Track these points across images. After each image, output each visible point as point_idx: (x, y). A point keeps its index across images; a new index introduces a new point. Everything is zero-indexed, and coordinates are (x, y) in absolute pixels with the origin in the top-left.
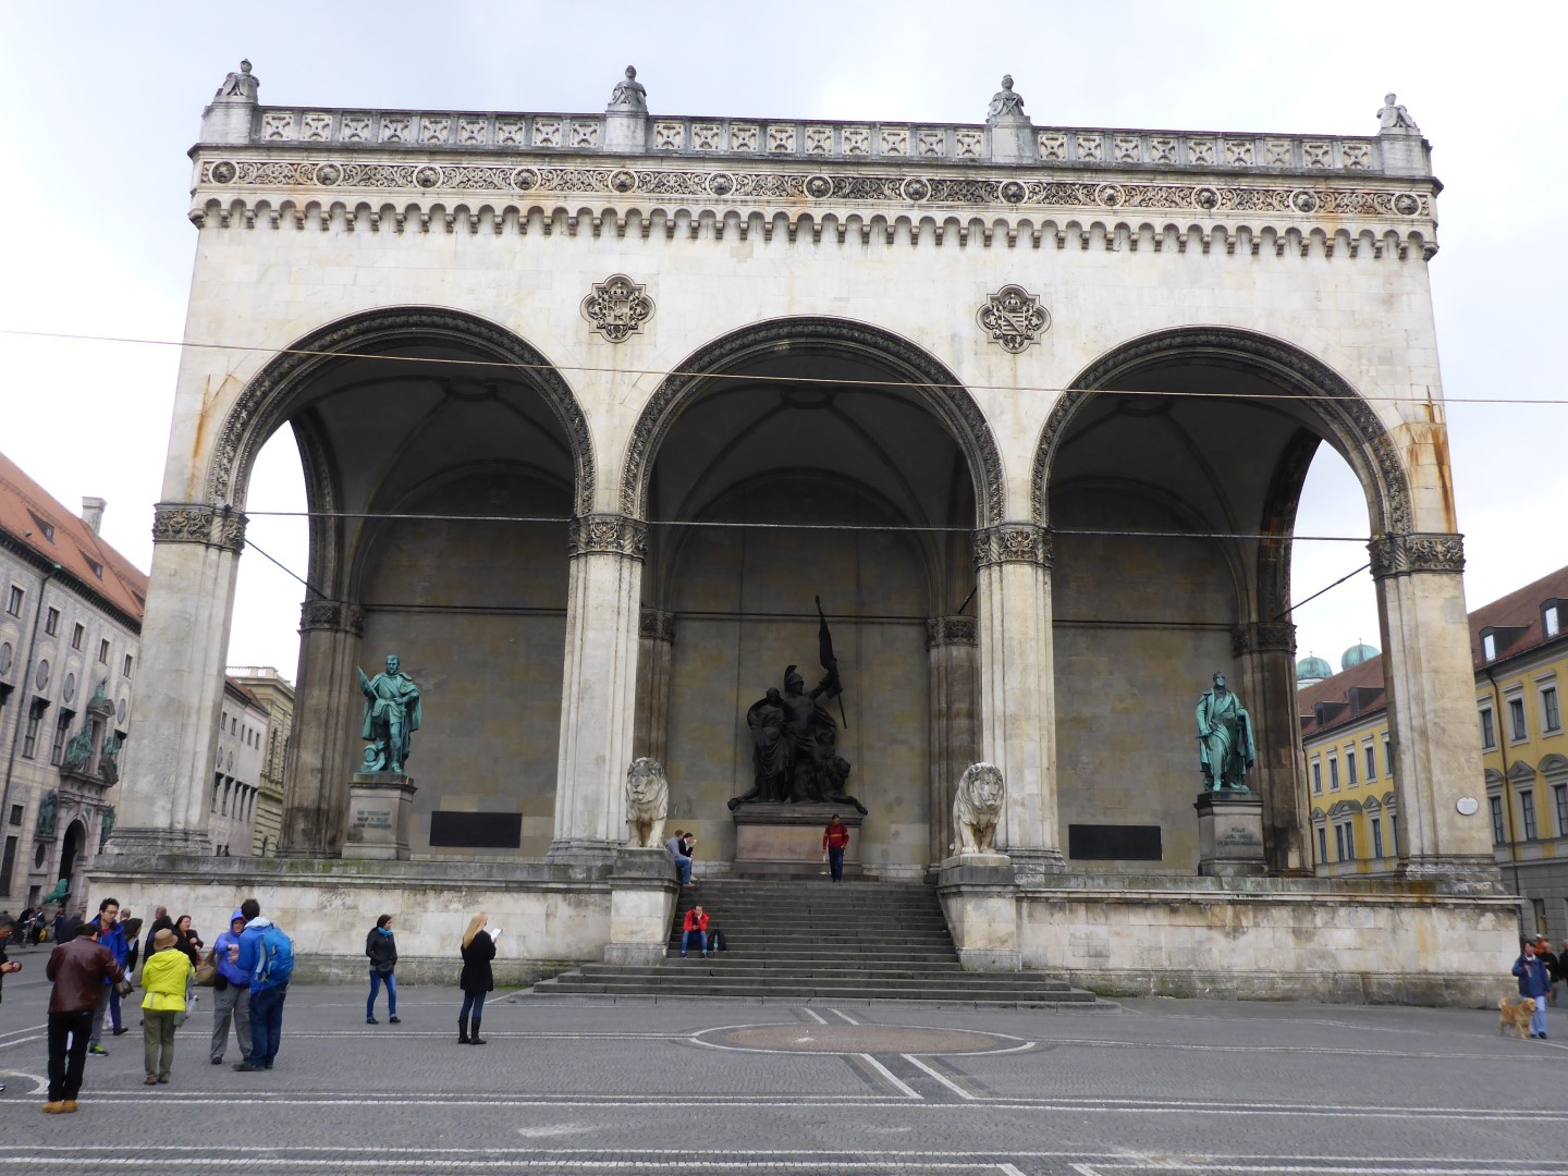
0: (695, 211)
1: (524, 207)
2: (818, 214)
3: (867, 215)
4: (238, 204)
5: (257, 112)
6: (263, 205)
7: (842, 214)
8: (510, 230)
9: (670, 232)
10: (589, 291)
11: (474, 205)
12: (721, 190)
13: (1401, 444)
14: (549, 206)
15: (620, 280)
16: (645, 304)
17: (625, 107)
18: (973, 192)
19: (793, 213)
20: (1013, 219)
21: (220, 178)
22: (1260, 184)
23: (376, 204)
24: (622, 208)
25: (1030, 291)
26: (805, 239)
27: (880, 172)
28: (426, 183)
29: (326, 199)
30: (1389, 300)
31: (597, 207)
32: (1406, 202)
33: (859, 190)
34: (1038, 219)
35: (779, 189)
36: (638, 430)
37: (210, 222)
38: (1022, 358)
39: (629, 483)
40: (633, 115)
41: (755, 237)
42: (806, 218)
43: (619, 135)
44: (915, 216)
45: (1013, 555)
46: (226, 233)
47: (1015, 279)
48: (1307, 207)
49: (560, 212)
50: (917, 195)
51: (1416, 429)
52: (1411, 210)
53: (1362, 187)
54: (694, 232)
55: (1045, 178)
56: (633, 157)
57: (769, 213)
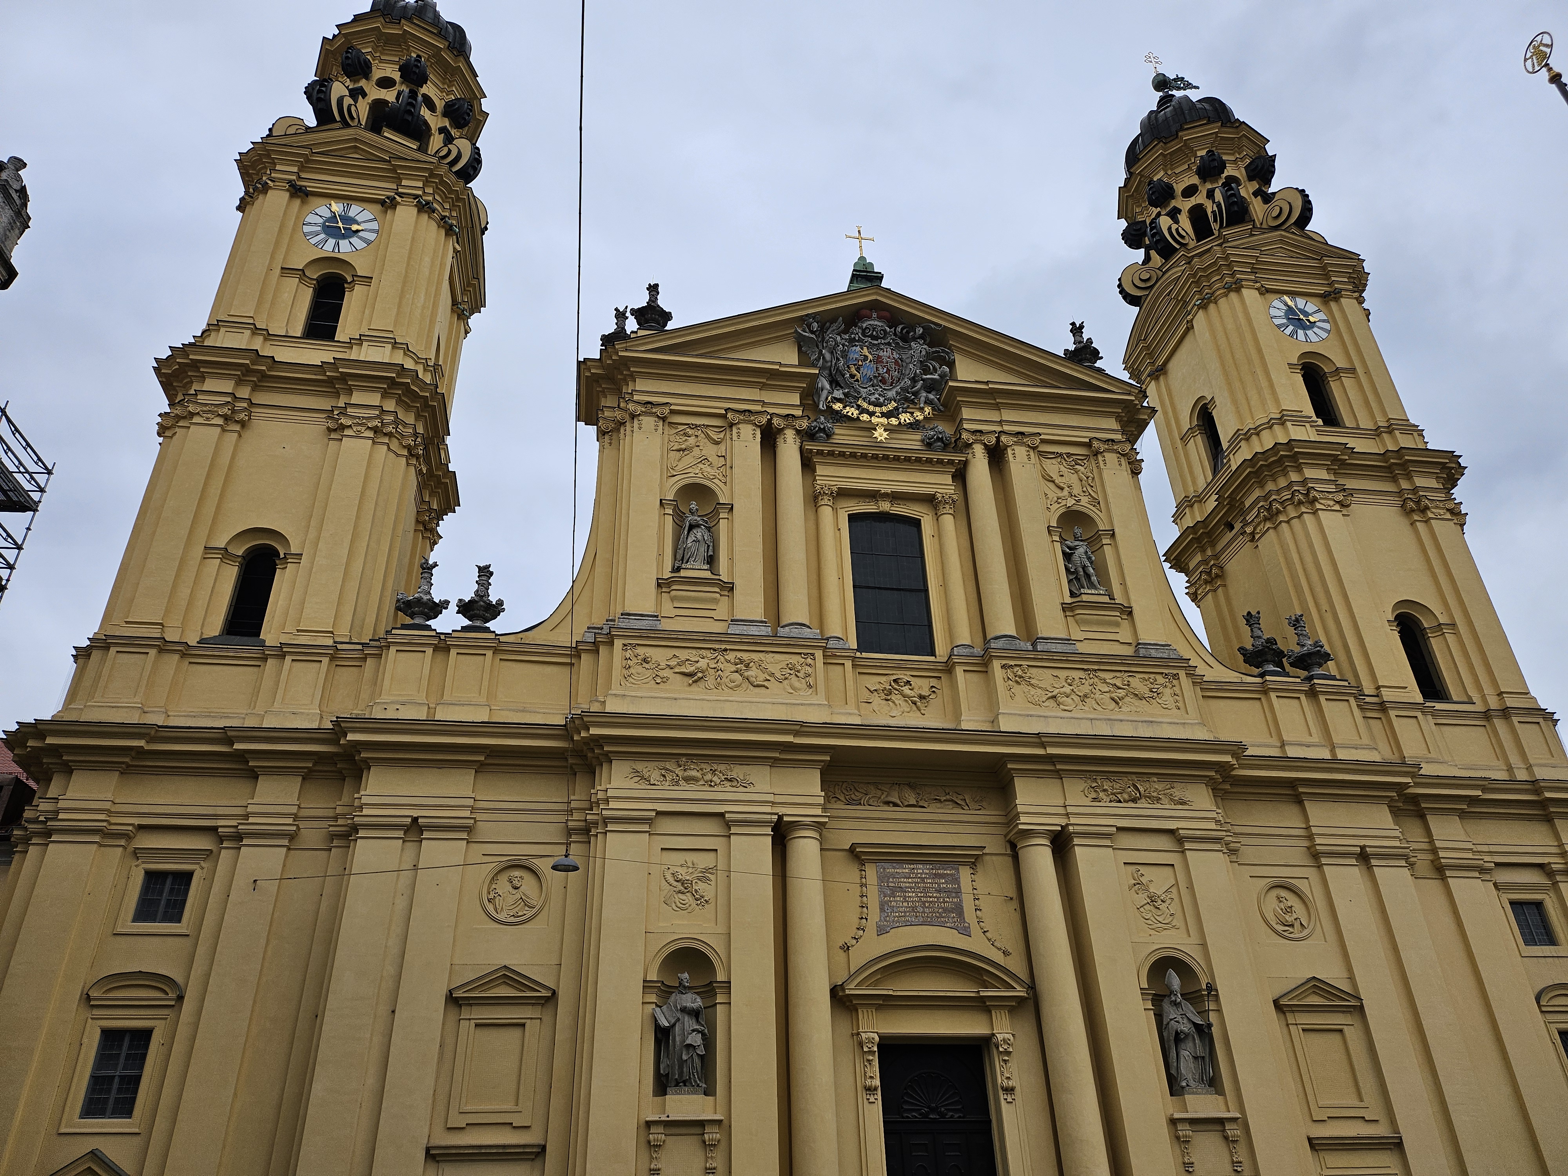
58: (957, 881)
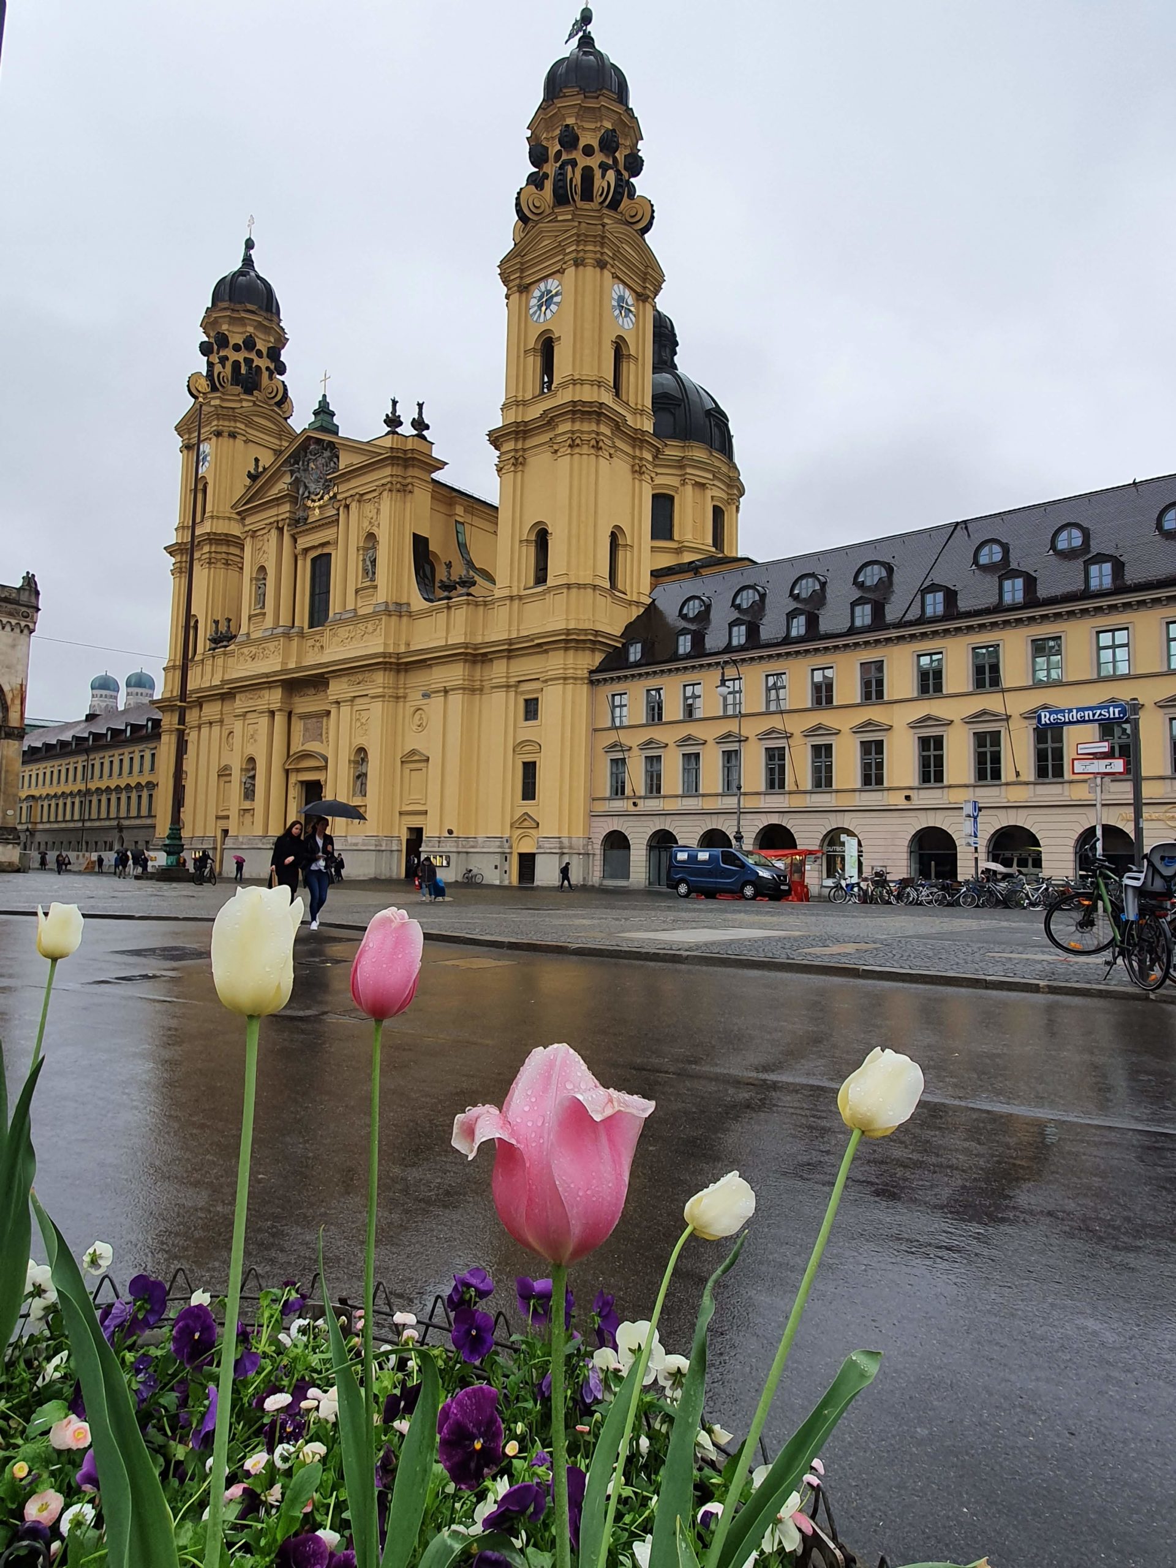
13: (9, 697)
30: (14, 646)
32: (25, 614)
51: (15, 692)
52: (27, 617)
53: (10, 606)
58: (322, 723)
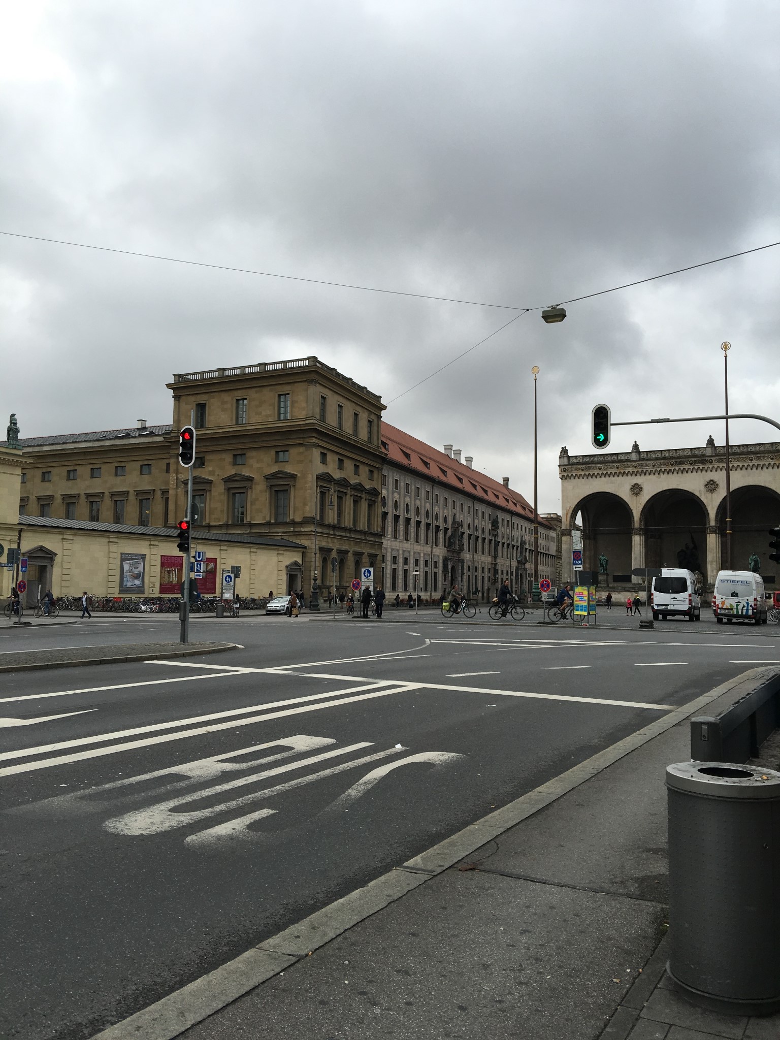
0: (649, 470)
1: (618, 472)
2: (672, 469)
3: (682, 468)
4: (568, 475)
5: (569, 457)
6: (572, 475)
7: (677, 468)
8: (616, 476)
9: (645, 475)
10: (631, 487)
11: (609, 472)
12: (654, 466)
14: (622, 471)
15: (636, 484)
16: (641, 488)
17: (635, 451)
18: (703, 462)
19: (668, 469)
20: (711, 466)
21: (565, 471)
22: (762, 455)
23: (591, 473)
24: (635, 471)
25: (715, 480)
26: (671, 474)
27: (684, 460)
28: (600, 469)
29: (583, 473)
31: (631, 471)
33: (680, 463)
34: (716, 466)
35: (665, 464)
36: (641, 512)
37: (564, 479)
38: (713, 494)
39: (641, 521)
40: (636, 452)
41: (661, 474)
42: (670, 470)
43: (634, 457)
44: (691, 468)
45: (712, 533)
46: (566, 480)
47: (712, 479)
48: (772, 459)
49: (624, 472)
50: (691, 464)
54: (650, 474)
55: (717, 458)
56: (637, 461)
57: (663, 469)
